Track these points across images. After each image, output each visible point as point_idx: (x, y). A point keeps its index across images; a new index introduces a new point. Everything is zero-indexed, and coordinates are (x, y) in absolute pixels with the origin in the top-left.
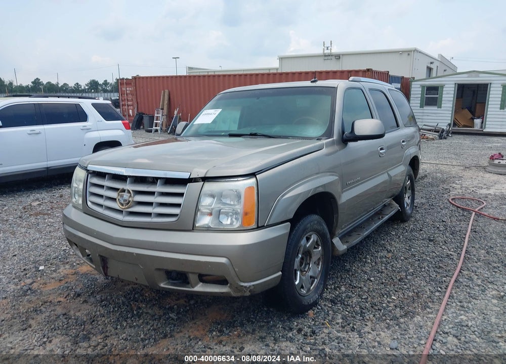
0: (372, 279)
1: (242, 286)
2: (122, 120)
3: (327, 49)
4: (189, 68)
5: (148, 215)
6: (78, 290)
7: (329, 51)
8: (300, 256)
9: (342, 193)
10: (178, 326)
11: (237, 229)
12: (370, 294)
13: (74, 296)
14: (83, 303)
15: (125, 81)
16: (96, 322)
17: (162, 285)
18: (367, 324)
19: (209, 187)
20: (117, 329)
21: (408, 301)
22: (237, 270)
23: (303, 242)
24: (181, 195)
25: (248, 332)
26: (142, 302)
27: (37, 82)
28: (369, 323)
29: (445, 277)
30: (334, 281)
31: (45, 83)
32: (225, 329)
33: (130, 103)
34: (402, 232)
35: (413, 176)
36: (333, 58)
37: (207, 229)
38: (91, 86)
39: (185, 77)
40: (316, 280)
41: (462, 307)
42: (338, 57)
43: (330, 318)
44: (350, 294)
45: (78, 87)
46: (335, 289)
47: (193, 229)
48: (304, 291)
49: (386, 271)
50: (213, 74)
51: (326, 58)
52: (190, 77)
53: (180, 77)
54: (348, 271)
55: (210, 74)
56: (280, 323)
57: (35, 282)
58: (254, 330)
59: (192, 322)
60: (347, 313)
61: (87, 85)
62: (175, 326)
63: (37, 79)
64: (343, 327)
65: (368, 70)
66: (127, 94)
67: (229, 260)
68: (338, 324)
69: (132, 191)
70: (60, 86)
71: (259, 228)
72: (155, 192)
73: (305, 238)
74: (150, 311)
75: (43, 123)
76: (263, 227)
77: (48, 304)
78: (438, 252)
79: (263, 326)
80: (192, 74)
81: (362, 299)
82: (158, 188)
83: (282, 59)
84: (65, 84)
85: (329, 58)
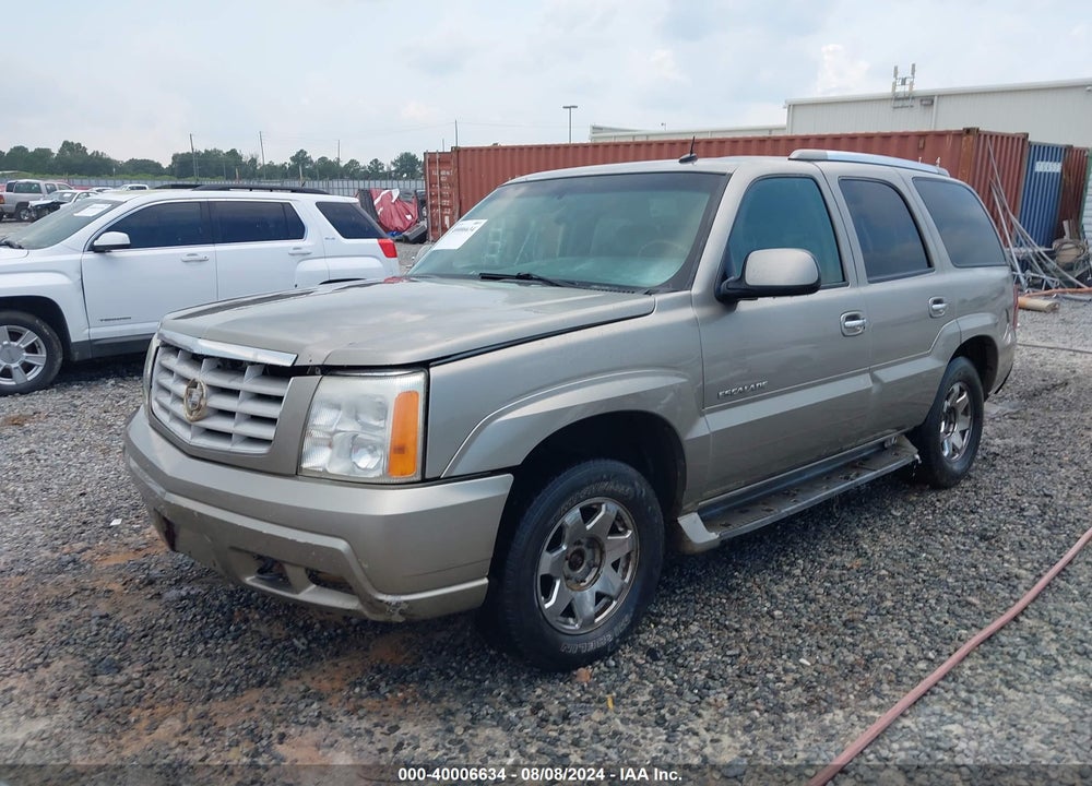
0: (777, 613)
1: (381, 601)
2: (378, 236)
3: (904, 83)
4: (594, 128)
5: (226, 435)
6: (155, 572)
7: (907, 88)
8: (564, 548)
9: (703, 415)
10: (299, 665)
11: (377, 481)
12: (753, 648)
13: (141, 582)
14: (151, 598)
15: (438, 156)
16: (149, 638)
17: (249, 580)
18: (704, 713)
19: (331, 387)
20: (180, 656)
21: (836, 673)
22: (366, 566)
23: (572, 517)
24: (278, 399)
25: (427, 696)
26: (257, 608)
27: (301, 158)
28: (707, 714)
29: (967, 628)
30: (684, 609)
31: (315, 159)
32: (383, 684)
33: (446, 202)
34: (922, 512)
35: (978, 381)
36: (917, 103)
37: (322, 477)
38: (402, 166)
39: (585, 146)
40: (614, 603)
41: (967, 703)
42: (928, 101)
43: (624, 689)
44: (702, 641)
45: (377, 168)
46: (675, 627)
47: (296, 472)
48: (573, 626)
49: (822, 599)
50: (644, 139)
51: (900, 103)
52: (596, 146)
53: (576, 147)
54: (732, 590)
55: (637, 140)
56: (505, 686)
57: (89, 548)
58: (442, 694)
59: (331, 661)
60: (670, 683)
61: (393, 164)
62: (291, 665)
63: (302, 151)
64: (641, 713)
65: (968, 131)
66: (441, 185)
67: (349, 543)
68: (635, 704)
69: (208, 385)
70: (342, 164)
71: (425, 481)
72: (239, 391)
73: (577, 511)
74: (264, 629)
75: (214, 242)
76: (437, 480)
77: (87, 593)
78: (987, 566)
79: (467, 688)
80: (600, 141)
81: (725, 655)
82: (248, 383)
83: (793, 107)
84: (353, 162)
85: (907, 103)
